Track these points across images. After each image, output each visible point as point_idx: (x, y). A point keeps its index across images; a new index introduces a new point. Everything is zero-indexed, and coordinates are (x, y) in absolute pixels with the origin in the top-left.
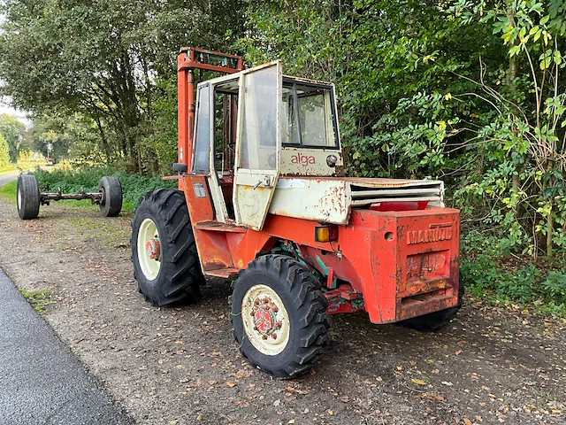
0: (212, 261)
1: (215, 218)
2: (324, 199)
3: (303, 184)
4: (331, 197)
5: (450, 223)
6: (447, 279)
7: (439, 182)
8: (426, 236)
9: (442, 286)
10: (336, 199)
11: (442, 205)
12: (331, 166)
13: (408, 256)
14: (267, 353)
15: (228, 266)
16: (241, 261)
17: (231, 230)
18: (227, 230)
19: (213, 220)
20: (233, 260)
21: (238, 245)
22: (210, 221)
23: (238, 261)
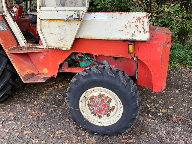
1: (18, 44)
2: (128, 25)
3: (106, 17)
4: (135, 24)
10: (139, 25)
14: (102, 125)
15: (36, 73)
16: (46, 69)
17: (37, 51)
18: (34, 52)
19: (18, 46)
20: (38, 69)
21: (41, 60)
22: (16, 46)
23: (43, 70)
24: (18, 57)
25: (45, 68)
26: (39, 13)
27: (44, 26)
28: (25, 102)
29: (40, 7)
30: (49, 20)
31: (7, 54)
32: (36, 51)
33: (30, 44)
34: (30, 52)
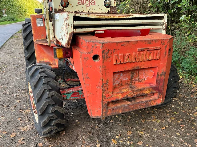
0: (43, 61)
3: (59, 17)
5: (159, 47)
6: (152, 88)
7: (163, 15)
8: (133, 58)
9: (147, 92)
10: (65, 27)
11: (164, 32)
12: (108, 7)
13: (114, 73)
15: (52, 63)
22: (44, 39)
24: (41, 47)
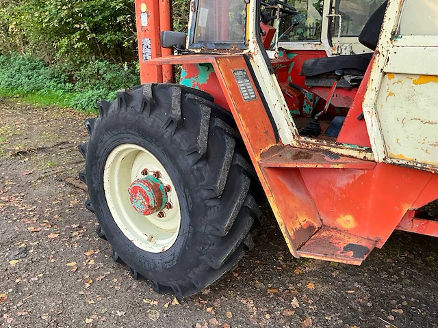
0: (298, 226)
1: (278, 139)
15: (316, 226)
16: (349, 218)
17: (340, 166)
18: (331, 166)
19: (277, 143)
20: (320, 213)
21: (340, 189)
22: (273, 145)
23: (338, 217)
24: (279, 177)
25: (345, 214)
26: (385, 53)
27: (391, 94)
28: (263, 293)
29: (395, 35)
30: (417, 78)
31: (257, 168)
32: (336, 166)
33: (309, 140)
34: (319, 166)
